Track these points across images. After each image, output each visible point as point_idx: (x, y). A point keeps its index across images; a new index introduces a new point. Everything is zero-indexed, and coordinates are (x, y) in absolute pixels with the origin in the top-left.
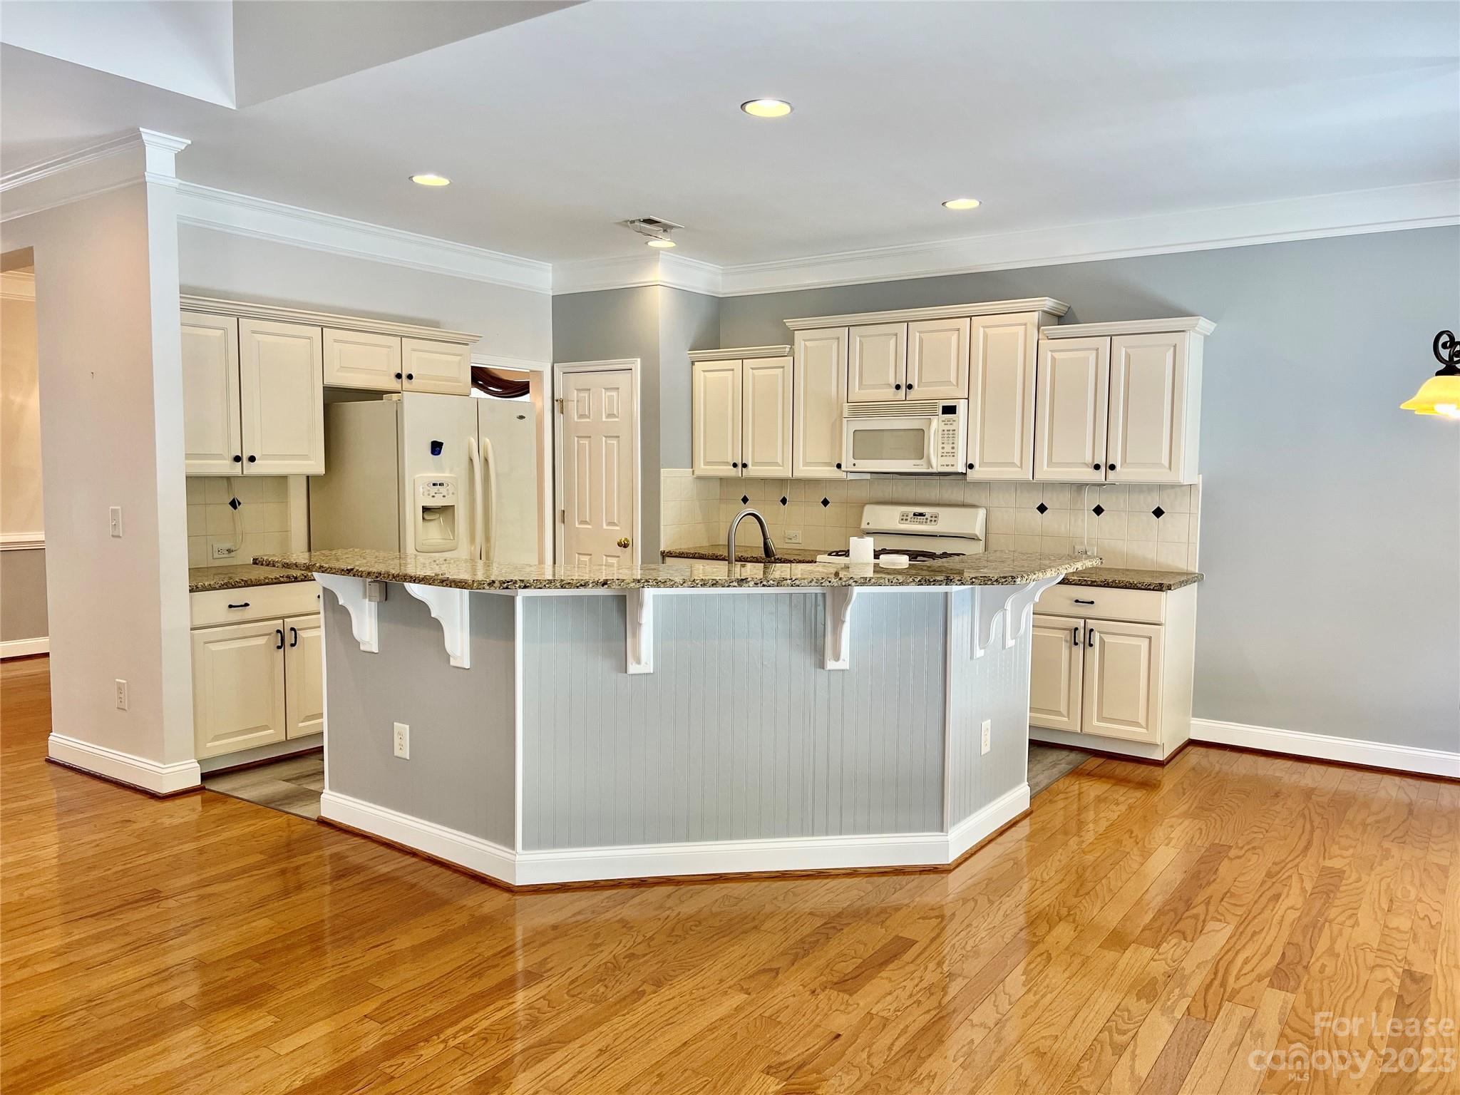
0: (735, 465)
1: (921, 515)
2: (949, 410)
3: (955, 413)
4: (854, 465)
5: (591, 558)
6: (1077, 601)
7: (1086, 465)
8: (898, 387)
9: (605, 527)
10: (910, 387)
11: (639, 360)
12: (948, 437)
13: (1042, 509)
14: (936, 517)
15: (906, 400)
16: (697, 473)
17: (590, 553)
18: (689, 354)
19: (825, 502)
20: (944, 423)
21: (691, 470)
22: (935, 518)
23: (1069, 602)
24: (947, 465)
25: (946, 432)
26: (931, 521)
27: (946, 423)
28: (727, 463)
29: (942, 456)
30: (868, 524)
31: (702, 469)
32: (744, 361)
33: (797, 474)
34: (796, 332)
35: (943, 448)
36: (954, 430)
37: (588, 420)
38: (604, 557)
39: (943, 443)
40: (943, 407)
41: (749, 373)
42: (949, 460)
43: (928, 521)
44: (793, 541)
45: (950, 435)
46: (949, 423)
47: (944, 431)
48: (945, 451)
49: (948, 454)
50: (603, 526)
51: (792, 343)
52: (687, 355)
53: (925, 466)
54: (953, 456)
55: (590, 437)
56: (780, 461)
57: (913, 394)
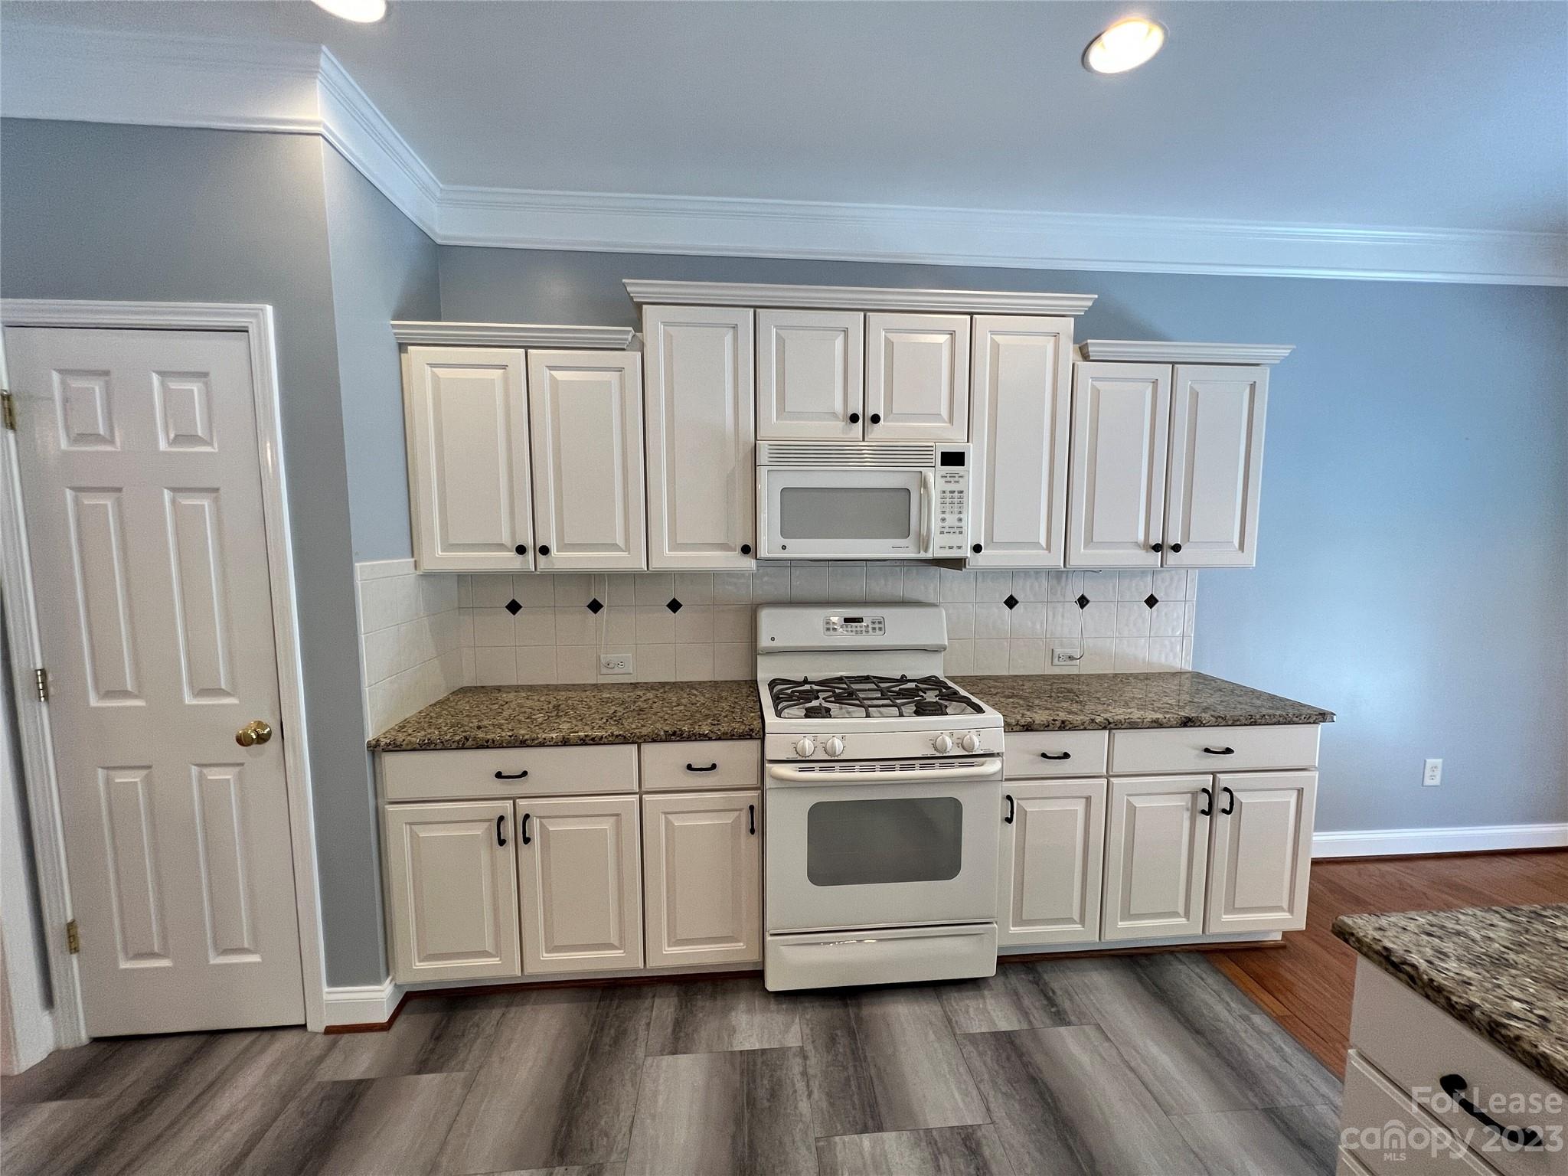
0: (521, 550)
1: (859, 620)
2: (954, 459)
3: (963, 465)
4: (784, 548)
5: (147, 776)
6: (1207, 750)
7: (1137, 544)
8: (854, 418)
9: (189, 700)
10: (876, 419)
11: (269, 309)
12: (952, 503)
13: (1011, 602)
14: (880, 623)
15: (864, 440)
16: (428, 565)
17: (147, 763)
18: (394, 326)
19: (674, 606)
20: (944, 480)
21: (413, 560)
22: (879, 625)
23: (1197, 752)
24: (951, 548)
25: (948, 495)
26: (874, 629)
27: (948, 479)
28: (501, 547)
29: (942, 533)
30: (773, 639)
31: (439, 557)
32: (530, 351)
33: (656, 564)
34: (644, 306)
35: (943, 520)
36: (962, 492)
37: (109, 448)
38: (194, 770)
39: (944, 512)
40: (943, 454)
41: (541, 377)
42: (955, 540)
43: (870, 629)
44: (616, 670)
45: (955, 499)
46: (952, 479)
47: (944, 492)
48: (946, 524)
49: (952, 530)
50: (182, 700)
51: (638, 326)
52: (390, 327)
53: (912, 548)
54: (961, 533)
55: (119, 490)
56: (620, 542)
57: (877, 432)
